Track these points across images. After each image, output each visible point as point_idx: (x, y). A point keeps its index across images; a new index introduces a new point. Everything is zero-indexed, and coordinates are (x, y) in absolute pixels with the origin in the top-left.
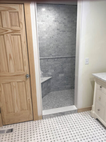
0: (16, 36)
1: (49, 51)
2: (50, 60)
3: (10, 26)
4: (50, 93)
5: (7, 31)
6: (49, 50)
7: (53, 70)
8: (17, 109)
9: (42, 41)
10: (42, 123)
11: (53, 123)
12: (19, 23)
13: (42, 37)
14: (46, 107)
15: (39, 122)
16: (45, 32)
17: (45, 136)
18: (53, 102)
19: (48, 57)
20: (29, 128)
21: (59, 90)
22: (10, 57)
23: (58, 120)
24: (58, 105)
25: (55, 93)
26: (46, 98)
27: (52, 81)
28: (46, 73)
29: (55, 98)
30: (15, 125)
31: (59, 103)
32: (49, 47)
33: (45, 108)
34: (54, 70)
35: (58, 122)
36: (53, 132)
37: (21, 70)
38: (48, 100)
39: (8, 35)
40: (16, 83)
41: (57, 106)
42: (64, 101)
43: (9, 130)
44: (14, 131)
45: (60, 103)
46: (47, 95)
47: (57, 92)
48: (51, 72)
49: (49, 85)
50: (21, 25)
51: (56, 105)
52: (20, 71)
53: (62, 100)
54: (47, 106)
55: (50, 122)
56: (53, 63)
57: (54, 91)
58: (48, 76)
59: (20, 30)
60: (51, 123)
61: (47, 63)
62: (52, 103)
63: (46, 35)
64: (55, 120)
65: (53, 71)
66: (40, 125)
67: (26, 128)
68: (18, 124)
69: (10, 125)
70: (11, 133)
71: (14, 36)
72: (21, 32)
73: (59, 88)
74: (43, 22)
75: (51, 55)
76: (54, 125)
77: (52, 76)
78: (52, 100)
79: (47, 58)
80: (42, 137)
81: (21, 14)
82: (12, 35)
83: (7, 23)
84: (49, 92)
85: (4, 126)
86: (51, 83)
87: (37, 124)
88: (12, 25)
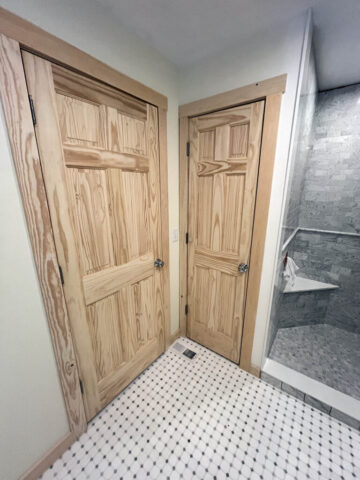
0: (236, 177)
1: (348, 214)
2: (345, 240)
3: (227, 157)
4: (320, 325)
5: (220, 166)
6: (350, 211)
7: (350, 271)
8: (212, 324)
9: (328, 188)
10: (254, 387)
11: (282, 411)
12: (249, 146)
13: (331, 177)
14: (287, 355)
15: (248, 378)
16: (345, 161)
17: (241, 425)
18: (314, 354)
19: (341, 230)
20: (221, 375)
21: (354, 331)
22: (217, 220)
23: (299, 413)
24: (324, 372)
25: (335, 331)
26: (302, 332)
27: (335, 297)
28: (323, 272)
29: (327, 348)
30: (204, 349)
31: (332, 366)
32: (352, 204)
33: (283, 356)
34: (353, 272)
35: (297, 418)
36: (267, 433)
37: (233, 251)
38: (303, 340)
39: (222, 175)
40: (219, 274)
41: (321, 374)
42: (355, 371)
43: (190, 351)
44: (196, 359)
45: (335, 369)
46: (308, 327)
47: (346, 332)
48: (337, 272)
49: (322, 303)
50: (250, 152)
51: (319, 369)
52: (231, 252)
53: (350, 366)
54: (290, 354)
55: (275, 399)
56: (353, 251)
57: (334, 325)
58: (327, 282)
59: (245, 164)
60: (274, 406)
61: (330, 245)
62: (311, 355)
63: (348, 172)
64: (290, 408)
65: (347, 272)
66: (245, 389)
67: (216, 371)
68: (208, 352)
69: (195, 344)
70: (188, 360)
71: (232, 177)
72: (247, 167)
73: (355, 326)
74: (346, 137)
75: (352, 226)
76: (280, 416)
77: (339, 285)
78: (316, 347)
79: (333, 234)
80: (233, 419)
81: (255, 125)
82: (228, 175)
83: (222, 150)
84: (316, 323)
85: (187, 340)
86: (331, 303)
87: (241, 380)
88: (232, 154)
